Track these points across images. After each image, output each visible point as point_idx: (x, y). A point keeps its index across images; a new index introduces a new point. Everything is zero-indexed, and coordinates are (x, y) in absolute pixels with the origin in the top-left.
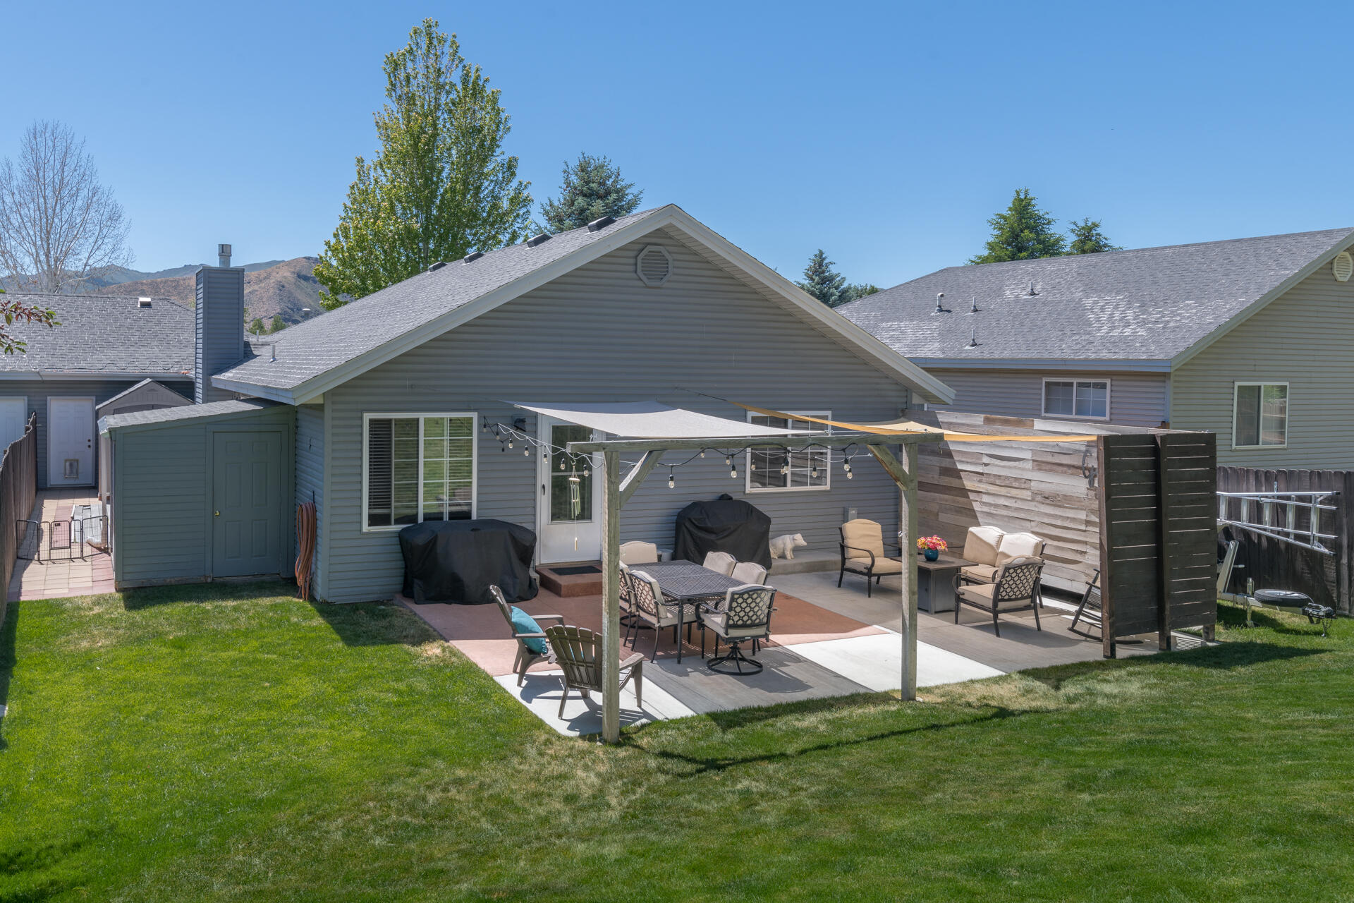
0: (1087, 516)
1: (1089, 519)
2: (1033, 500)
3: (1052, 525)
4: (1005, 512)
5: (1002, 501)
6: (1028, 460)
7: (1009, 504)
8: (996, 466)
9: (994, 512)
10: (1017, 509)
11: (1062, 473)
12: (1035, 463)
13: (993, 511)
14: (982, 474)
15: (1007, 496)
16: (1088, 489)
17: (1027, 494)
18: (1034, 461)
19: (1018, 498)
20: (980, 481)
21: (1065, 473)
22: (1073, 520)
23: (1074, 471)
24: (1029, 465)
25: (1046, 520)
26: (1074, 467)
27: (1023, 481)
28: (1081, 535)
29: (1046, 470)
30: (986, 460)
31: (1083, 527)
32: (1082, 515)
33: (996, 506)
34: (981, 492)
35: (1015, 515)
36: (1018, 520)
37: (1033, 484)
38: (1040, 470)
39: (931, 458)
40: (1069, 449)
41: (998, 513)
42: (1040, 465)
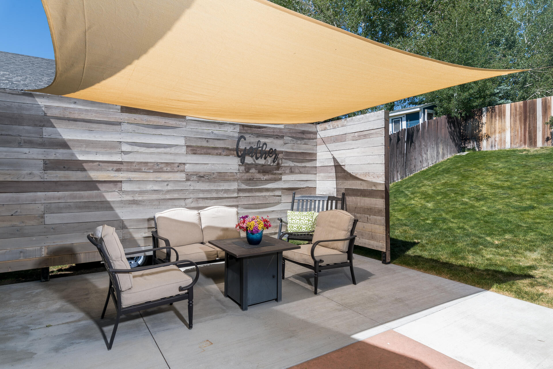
0: (238, 186)
1: (240, 188)
2: (188, 180)
3: (207, 198)
4: (155, 197)
5: (150, 187)
6: (181, 146)
7: (160, 189)
8: (141, 153)
9: (140, 198)
10: (168, 192)
11: (217, 154)
12: (190, 149)
13: (138, 198)
14: (121, 163)
15: (156, 181)
16: (239, 165)
17: (182, 176)
18: (187, 146)
19: (169, 181)
20: (118, 170)
21: (220, 154)
22: (226, 191)
23: (228, 152)
24: (184, 150)
25: (201, 196)
26: (228, 149)
27: (177, 165)
28: (233, 201)
29: (201, 154)
30: (125, 148)
31: (235, 195)
32: (234, 186)
33: (141, 192)
34: (121, 182)
35: (168, 197)
36: (170, 200)
37: (187, 166)
38: (195, 154)
39: (26, 150)
40: (224, 136)
41: (145, 198)
42: (193, 150)
